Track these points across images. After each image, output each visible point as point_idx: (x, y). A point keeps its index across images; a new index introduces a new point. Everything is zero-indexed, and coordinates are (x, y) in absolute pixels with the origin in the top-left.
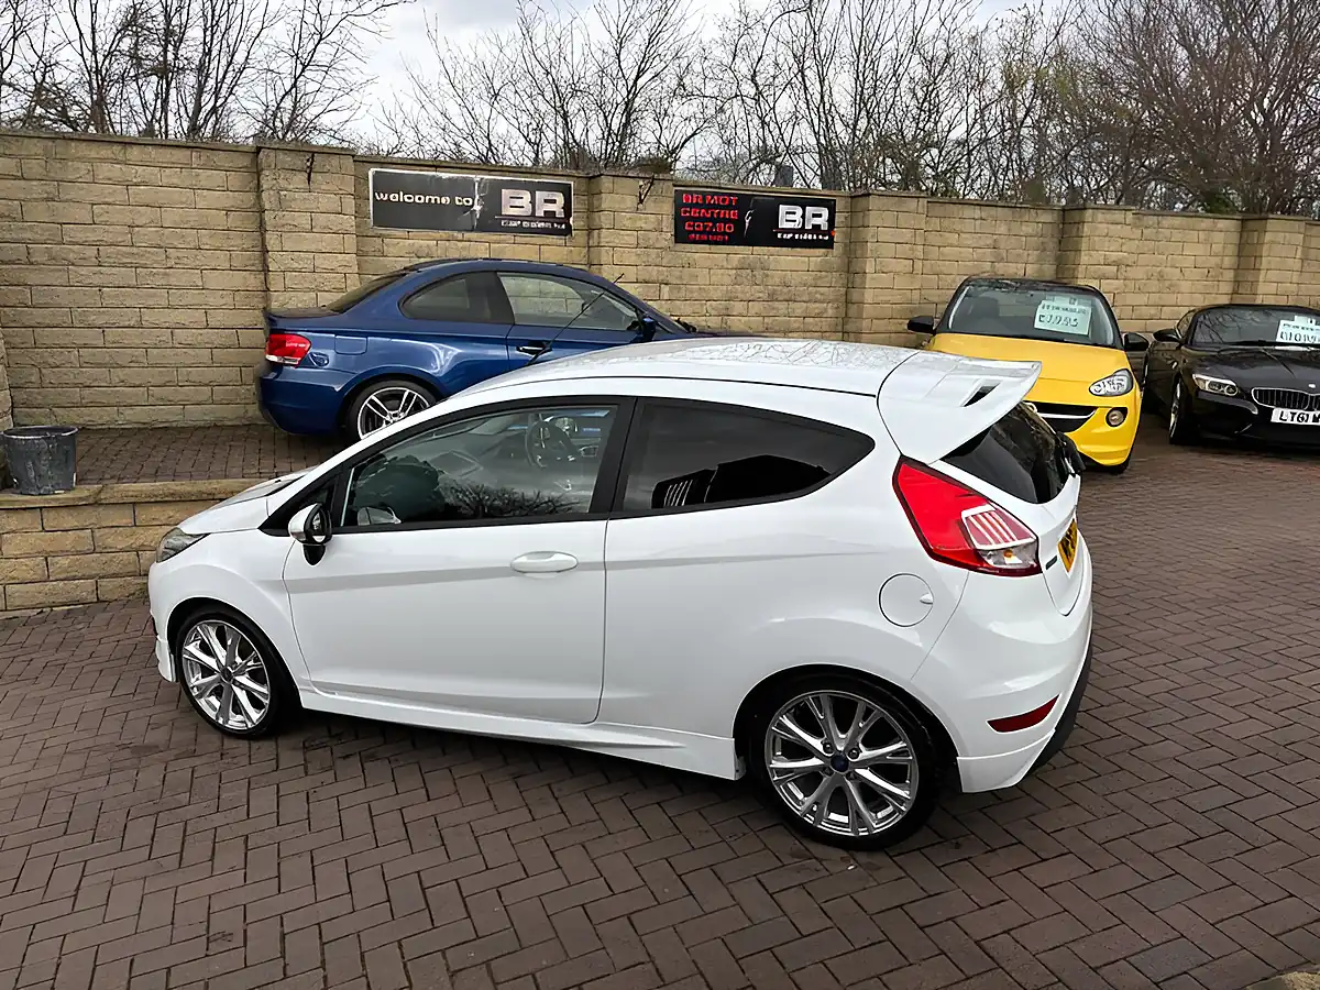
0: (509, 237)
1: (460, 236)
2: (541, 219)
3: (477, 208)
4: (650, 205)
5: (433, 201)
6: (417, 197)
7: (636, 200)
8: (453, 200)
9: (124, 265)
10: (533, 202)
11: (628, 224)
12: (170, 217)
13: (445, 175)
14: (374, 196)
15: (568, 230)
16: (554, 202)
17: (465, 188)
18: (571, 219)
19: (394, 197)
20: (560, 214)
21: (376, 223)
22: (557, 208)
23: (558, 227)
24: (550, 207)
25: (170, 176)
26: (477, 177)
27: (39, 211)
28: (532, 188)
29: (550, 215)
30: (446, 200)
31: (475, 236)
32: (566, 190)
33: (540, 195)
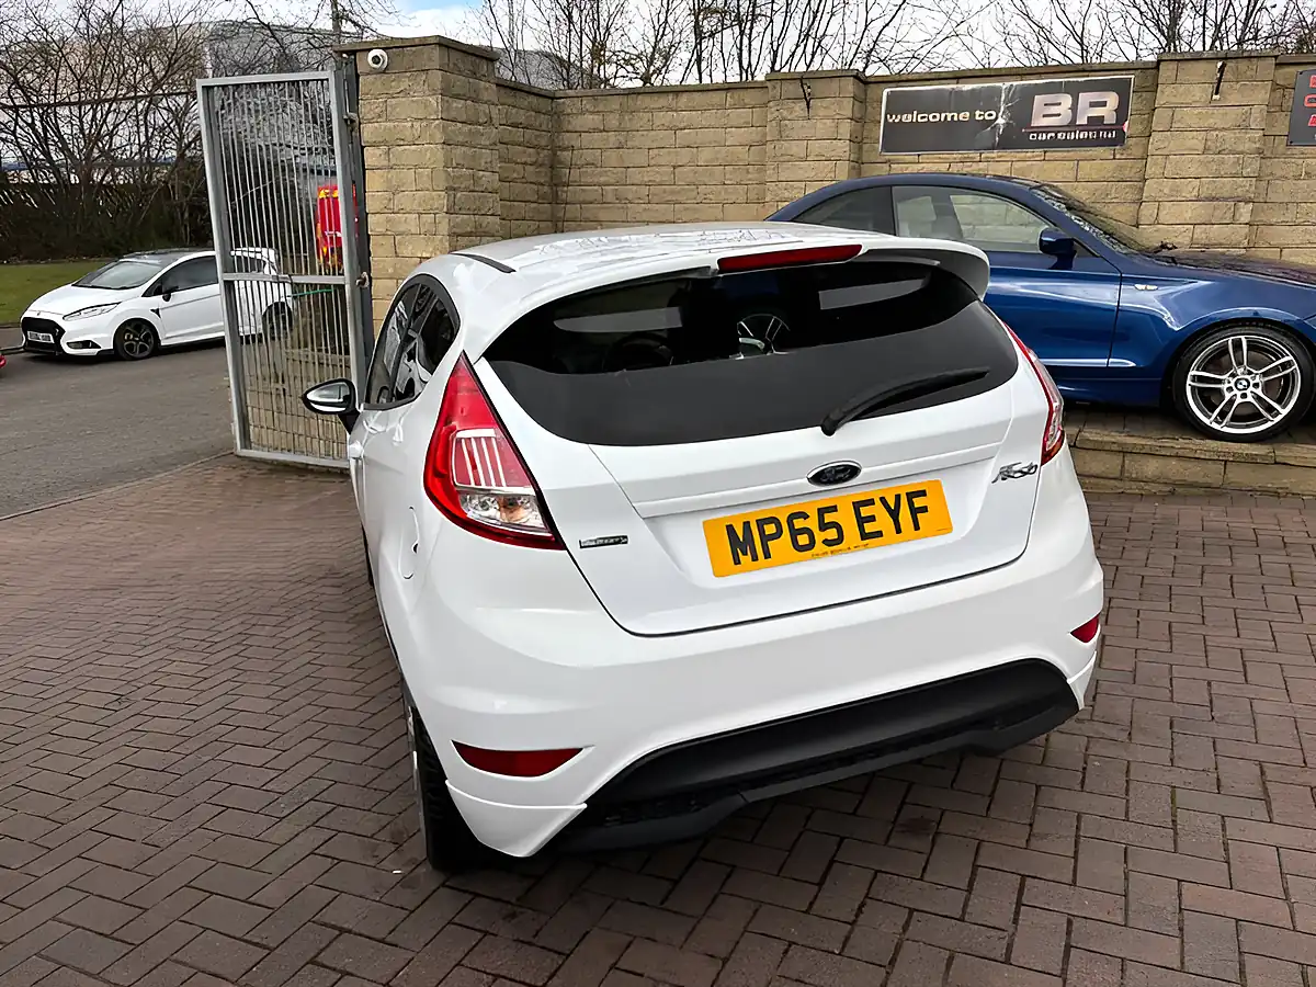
0: (1039, 152)
1: (976, 156)
2: (1082, 128)
3: (1001, 121)
4: (1233, 93)
5: (949, 119)
6: (931, 116)
7: (1210, 90)
8: (973, 115)
9: (667, 202)
10: (1074, 108)
11: (1195, 123)
12: (705, 155)
13: (967, 87)
14: (886, 117)
15: (1120, 139)
16: (1104, 104)
17: (988, 100)
18: (1127, 123)
19: (907, 118)
20: (1110, 119)
21: (886, 148)
22: (1108, 113)
23: (1106, 135)
24: (1098, 112)
25: (709, 117)
26: (1004, 85)
27: (612, 157)
28: (1074, 91)
29: (1096, 122)
30: (964, 116)
31: (995, 154)
32: (1121, 88)
33: (1085, 98)
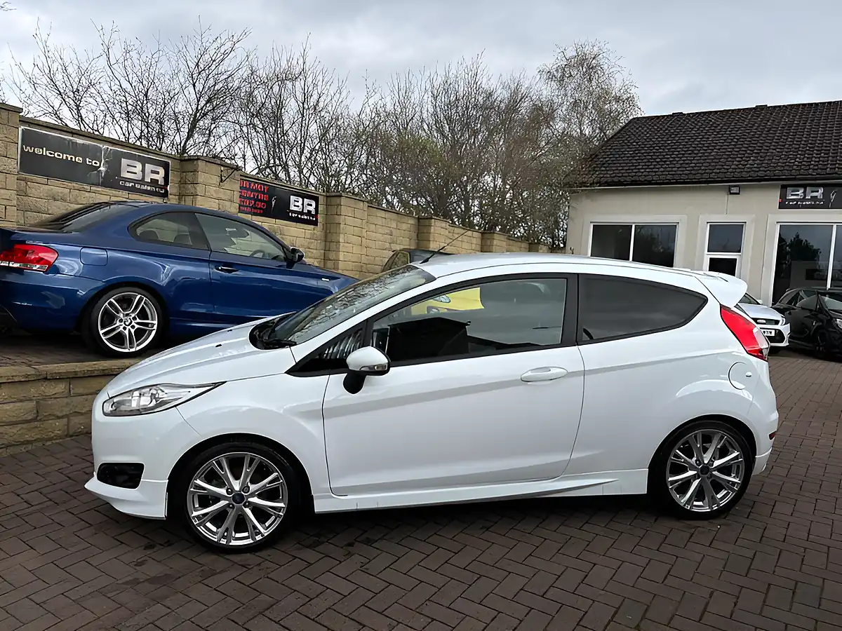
0: (124, 193)
1: (88, 188)
3: (102, 169)
4: (226, 185)
5: (69, 159)
6: (56, 154)
7: (219, 180)
8: (84, 161)
10: (143, 171)
11: (213, 194)
13: (80, 141)
14: (22, 148)
15: (166, 194)
16: (158, 173)
17: (95, 154)
18: (169, 187)
19: (38, 151)
20: (161, 182)
21: (21, 169)
22: (160, 177)
23: (159, 191)
24: (155, 176)
26: (104, 146)
28: (144, 161)
29: (154, 182)
30: (79, 160)
31: (99, 189)
32: (166, 166)
33: (149, 167)
